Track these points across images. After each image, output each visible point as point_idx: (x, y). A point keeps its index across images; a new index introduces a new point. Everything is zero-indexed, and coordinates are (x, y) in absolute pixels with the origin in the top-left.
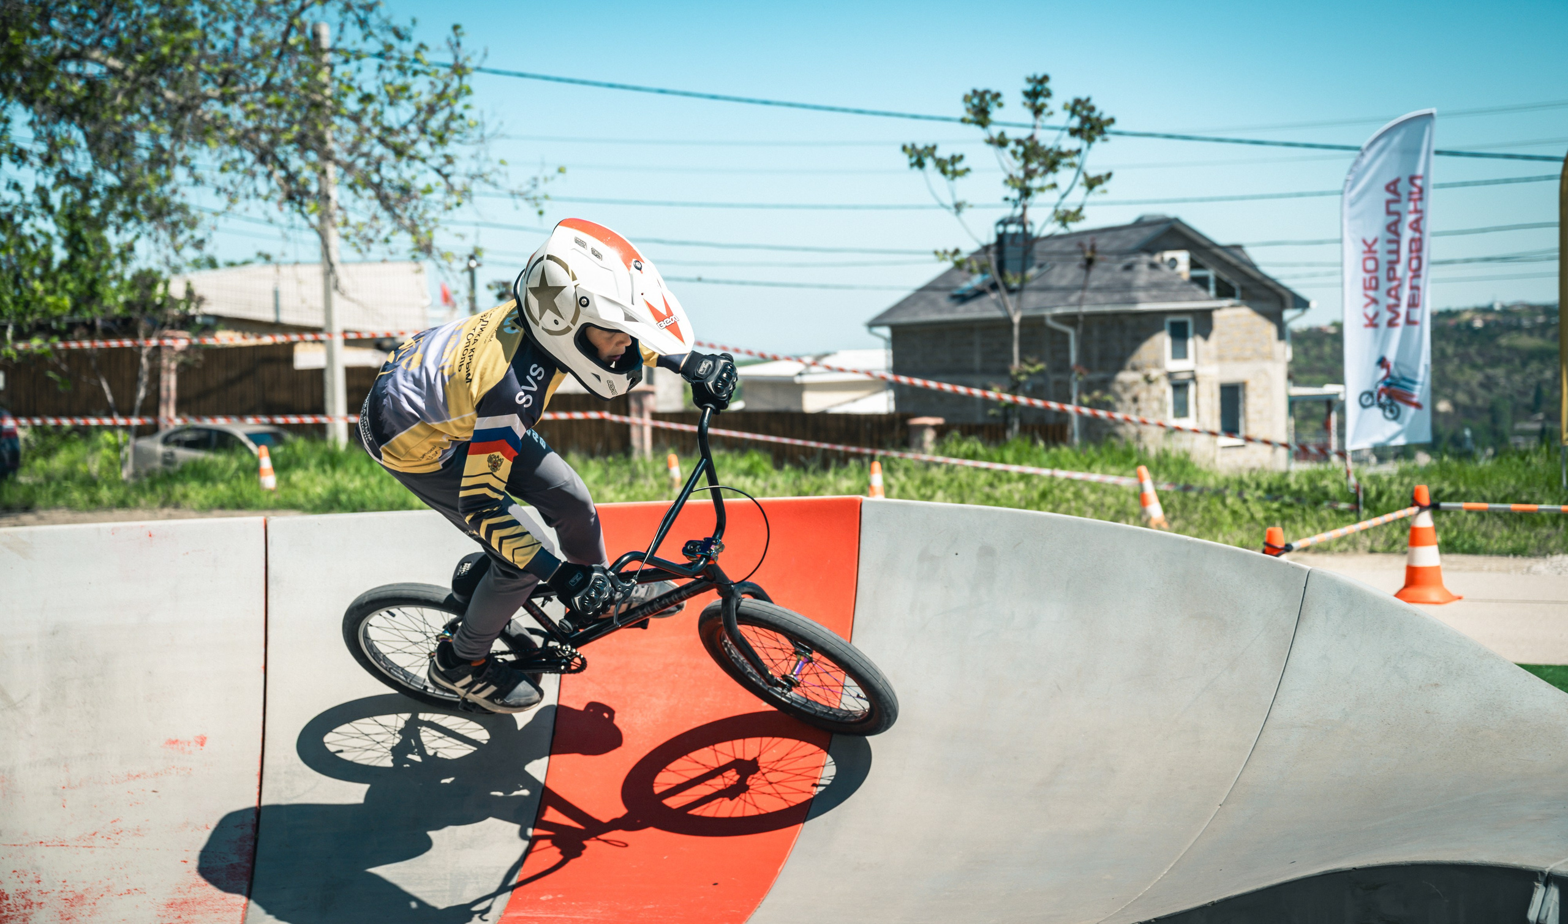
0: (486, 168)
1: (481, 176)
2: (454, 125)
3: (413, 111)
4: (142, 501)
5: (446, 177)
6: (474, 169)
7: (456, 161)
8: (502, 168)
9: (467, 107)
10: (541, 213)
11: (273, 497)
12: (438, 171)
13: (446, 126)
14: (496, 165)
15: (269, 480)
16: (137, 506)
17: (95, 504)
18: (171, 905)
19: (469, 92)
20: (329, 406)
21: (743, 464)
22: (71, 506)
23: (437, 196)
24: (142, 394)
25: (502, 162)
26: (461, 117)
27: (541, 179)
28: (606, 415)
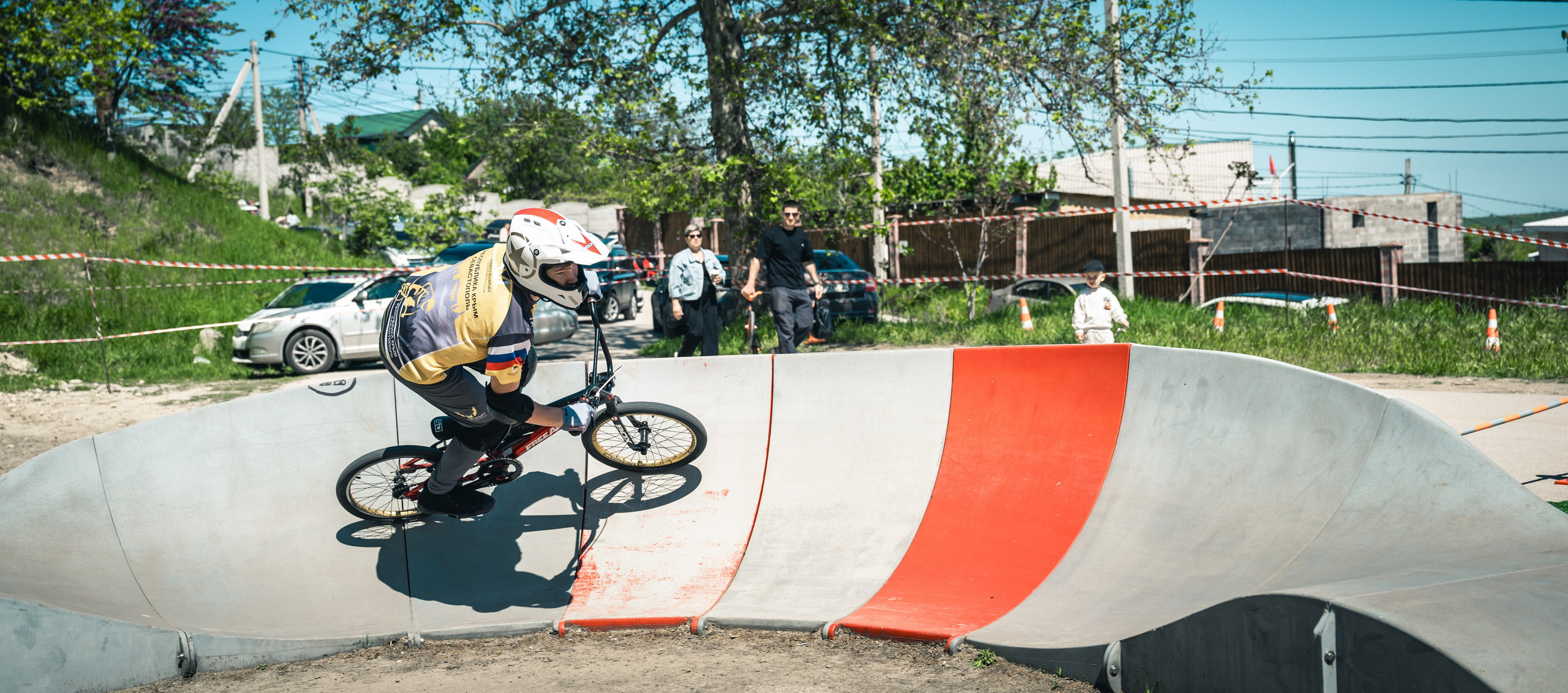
0: (1205, 77)
1: (1202, 82)
2: (1178, 43)
3: (1136, 36)
4: (939, 338)
5: (1172, 85)
6: (1196, 77)
7: (1184, 71)
8: (1218, 76)
9: (1187, 29)
10: (1251, 108)
11: (1025, 336)
12: (1165, 80)
13: (1172, 46)
14: (1212, 72)
15: (1028, 324)
16: (936, 343)
17: (908, 341)
18: (683, 588)
19: (1192, 15)
20: (1119, 263)
21: (1428, 309)
22: (892, 343)
23: (1160, 100)
24: (984, 257)
25: (1218, 70)
26: (1184, 37)
27: (1252, 81)
28: (1286, 271)
